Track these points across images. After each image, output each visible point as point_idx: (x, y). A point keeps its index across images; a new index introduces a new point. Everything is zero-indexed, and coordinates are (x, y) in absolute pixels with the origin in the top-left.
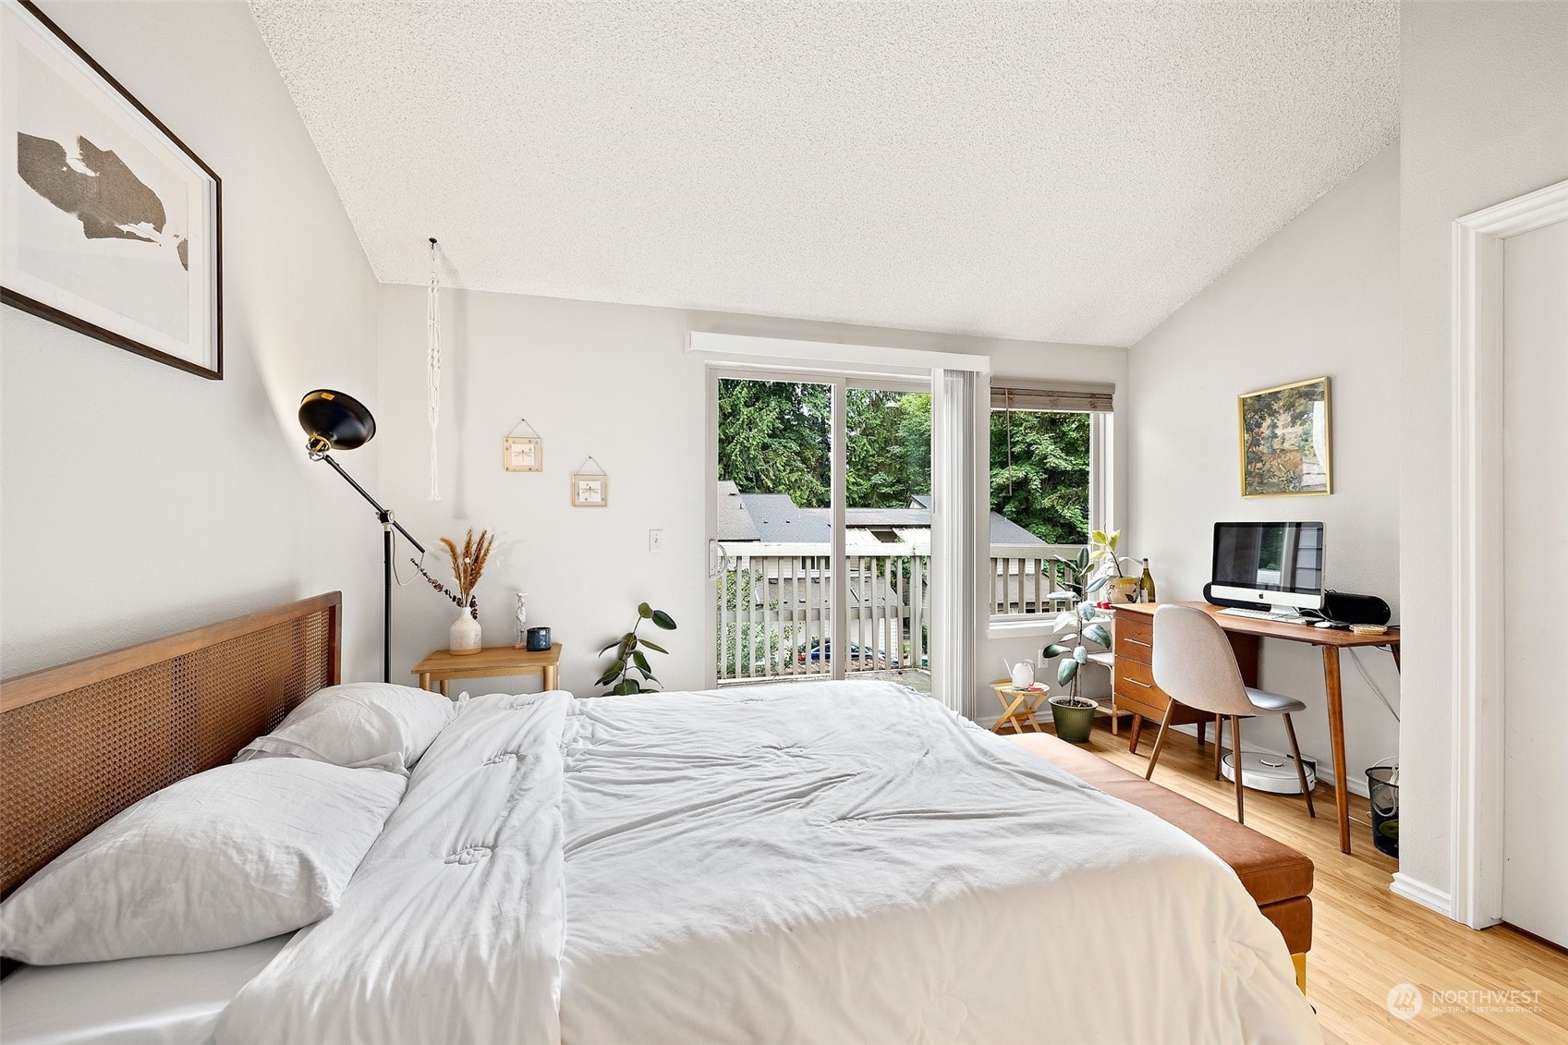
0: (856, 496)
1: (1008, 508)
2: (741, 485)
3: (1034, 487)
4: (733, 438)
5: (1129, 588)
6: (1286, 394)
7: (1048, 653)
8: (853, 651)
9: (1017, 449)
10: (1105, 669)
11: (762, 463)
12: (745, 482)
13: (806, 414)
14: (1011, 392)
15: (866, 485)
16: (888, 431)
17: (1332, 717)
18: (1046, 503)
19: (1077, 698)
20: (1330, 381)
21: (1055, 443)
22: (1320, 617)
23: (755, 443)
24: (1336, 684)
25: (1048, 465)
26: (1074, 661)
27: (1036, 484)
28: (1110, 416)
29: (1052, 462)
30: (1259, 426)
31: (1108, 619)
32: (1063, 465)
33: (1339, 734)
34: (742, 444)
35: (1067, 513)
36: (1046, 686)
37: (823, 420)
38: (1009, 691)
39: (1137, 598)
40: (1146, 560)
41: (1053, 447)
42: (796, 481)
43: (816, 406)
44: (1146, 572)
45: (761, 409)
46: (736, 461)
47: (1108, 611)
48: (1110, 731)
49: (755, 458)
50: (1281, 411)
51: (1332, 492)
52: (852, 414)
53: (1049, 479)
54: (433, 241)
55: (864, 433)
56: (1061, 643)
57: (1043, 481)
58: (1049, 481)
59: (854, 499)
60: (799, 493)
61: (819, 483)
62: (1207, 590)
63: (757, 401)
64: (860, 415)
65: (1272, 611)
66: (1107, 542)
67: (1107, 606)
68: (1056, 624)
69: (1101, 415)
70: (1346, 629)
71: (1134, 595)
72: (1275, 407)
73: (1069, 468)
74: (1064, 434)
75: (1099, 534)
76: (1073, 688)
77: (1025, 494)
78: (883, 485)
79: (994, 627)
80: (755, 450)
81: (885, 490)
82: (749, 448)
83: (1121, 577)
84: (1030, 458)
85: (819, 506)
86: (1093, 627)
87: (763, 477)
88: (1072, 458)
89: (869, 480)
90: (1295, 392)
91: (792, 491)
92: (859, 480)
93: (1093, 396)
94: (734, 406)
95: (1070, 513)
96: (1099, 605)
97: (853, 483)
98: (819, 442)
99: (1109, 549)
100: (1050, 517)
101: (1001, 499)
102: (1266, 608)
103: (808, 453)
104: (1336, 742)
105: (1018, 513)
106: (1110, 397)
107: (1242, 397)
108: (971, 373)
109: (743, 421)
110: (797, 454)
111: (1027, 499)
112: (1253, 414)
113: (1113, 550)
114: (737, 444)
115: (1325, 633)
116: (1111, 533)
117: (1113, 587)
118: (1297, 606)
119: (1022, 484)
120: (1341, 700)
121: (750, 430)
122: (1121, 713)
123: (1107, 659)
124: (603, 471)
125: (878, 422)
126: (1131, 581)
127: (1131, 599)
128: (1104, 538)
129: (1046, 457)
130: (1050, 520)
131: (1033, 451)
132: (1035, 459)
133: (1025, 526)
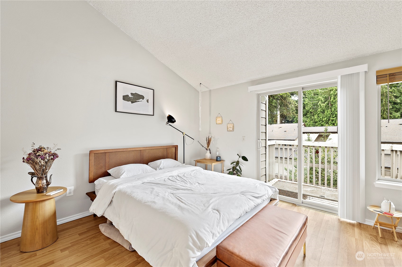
14: (392, 74)
54: (201, 84)
124: (233, 123)
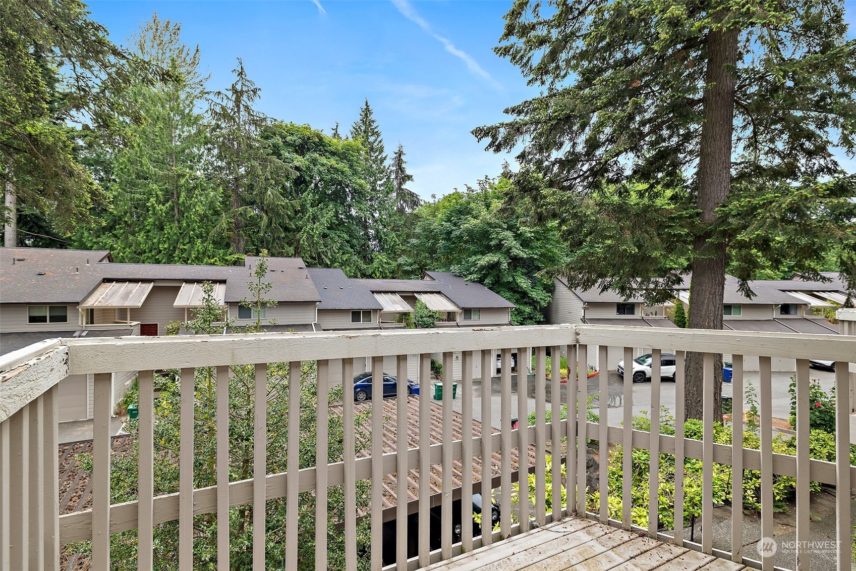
0: (387, 271)
1: (487, 281)
2: (307, 262)
3: (504, 267)
4: (302, 228)
9: (493, 243)
11: (323, 247)
12: (310, 260)
13: (354, 215)
15: (394, 264)
16: (409, 229)
18: (510, 278)
21: (515, 240)
23: (317, 233)
25: (512, 254)
27: (504, 266)
29: (515, 252)
32: (522, 254)
34: (308, 232)
35: (523, 285)
37: (365, 220)
41: (515, 242)
42: (346, 260)
43: (360, 209)
46: (304, 244)
49: (317, 243)
52: (385, 216)
53: (513, 262)
55: (393, 230)
57: (509, 264)
58: (513, 264)
59: (385, 273)
60: (348, 268)
61: (362, 262)
63: (319, 203)
64: (390, 217)
73: (525, 256)
74: (521, 234)
77: (497, 272)
78: (405, 264)
80: (317, 237)
81: (406, 268)
82: (313, 236)
84: (500, 249)
85: (362, 278)
87: (323, 257)
88: (526, 250)
89: (396, 261)
91: (343, 267)
92: (389, 261)
94: (303, 205)
95: (526, 284)
97: (386, 263)
98: (362, 235)
100: (512, 287)
101: (482, 275)
103: (354, 241)
105: (493, 284)
109: (309, 217)
110: (348, 242)
111: (499, 276)
114: (304, 232)
119: (495, 266)
121: (314, 224)
125: (402, 222)
129: (511, 249)
130: (512, 289)
131: (503, 245)
132: (504, 250)
133: (498, 293)
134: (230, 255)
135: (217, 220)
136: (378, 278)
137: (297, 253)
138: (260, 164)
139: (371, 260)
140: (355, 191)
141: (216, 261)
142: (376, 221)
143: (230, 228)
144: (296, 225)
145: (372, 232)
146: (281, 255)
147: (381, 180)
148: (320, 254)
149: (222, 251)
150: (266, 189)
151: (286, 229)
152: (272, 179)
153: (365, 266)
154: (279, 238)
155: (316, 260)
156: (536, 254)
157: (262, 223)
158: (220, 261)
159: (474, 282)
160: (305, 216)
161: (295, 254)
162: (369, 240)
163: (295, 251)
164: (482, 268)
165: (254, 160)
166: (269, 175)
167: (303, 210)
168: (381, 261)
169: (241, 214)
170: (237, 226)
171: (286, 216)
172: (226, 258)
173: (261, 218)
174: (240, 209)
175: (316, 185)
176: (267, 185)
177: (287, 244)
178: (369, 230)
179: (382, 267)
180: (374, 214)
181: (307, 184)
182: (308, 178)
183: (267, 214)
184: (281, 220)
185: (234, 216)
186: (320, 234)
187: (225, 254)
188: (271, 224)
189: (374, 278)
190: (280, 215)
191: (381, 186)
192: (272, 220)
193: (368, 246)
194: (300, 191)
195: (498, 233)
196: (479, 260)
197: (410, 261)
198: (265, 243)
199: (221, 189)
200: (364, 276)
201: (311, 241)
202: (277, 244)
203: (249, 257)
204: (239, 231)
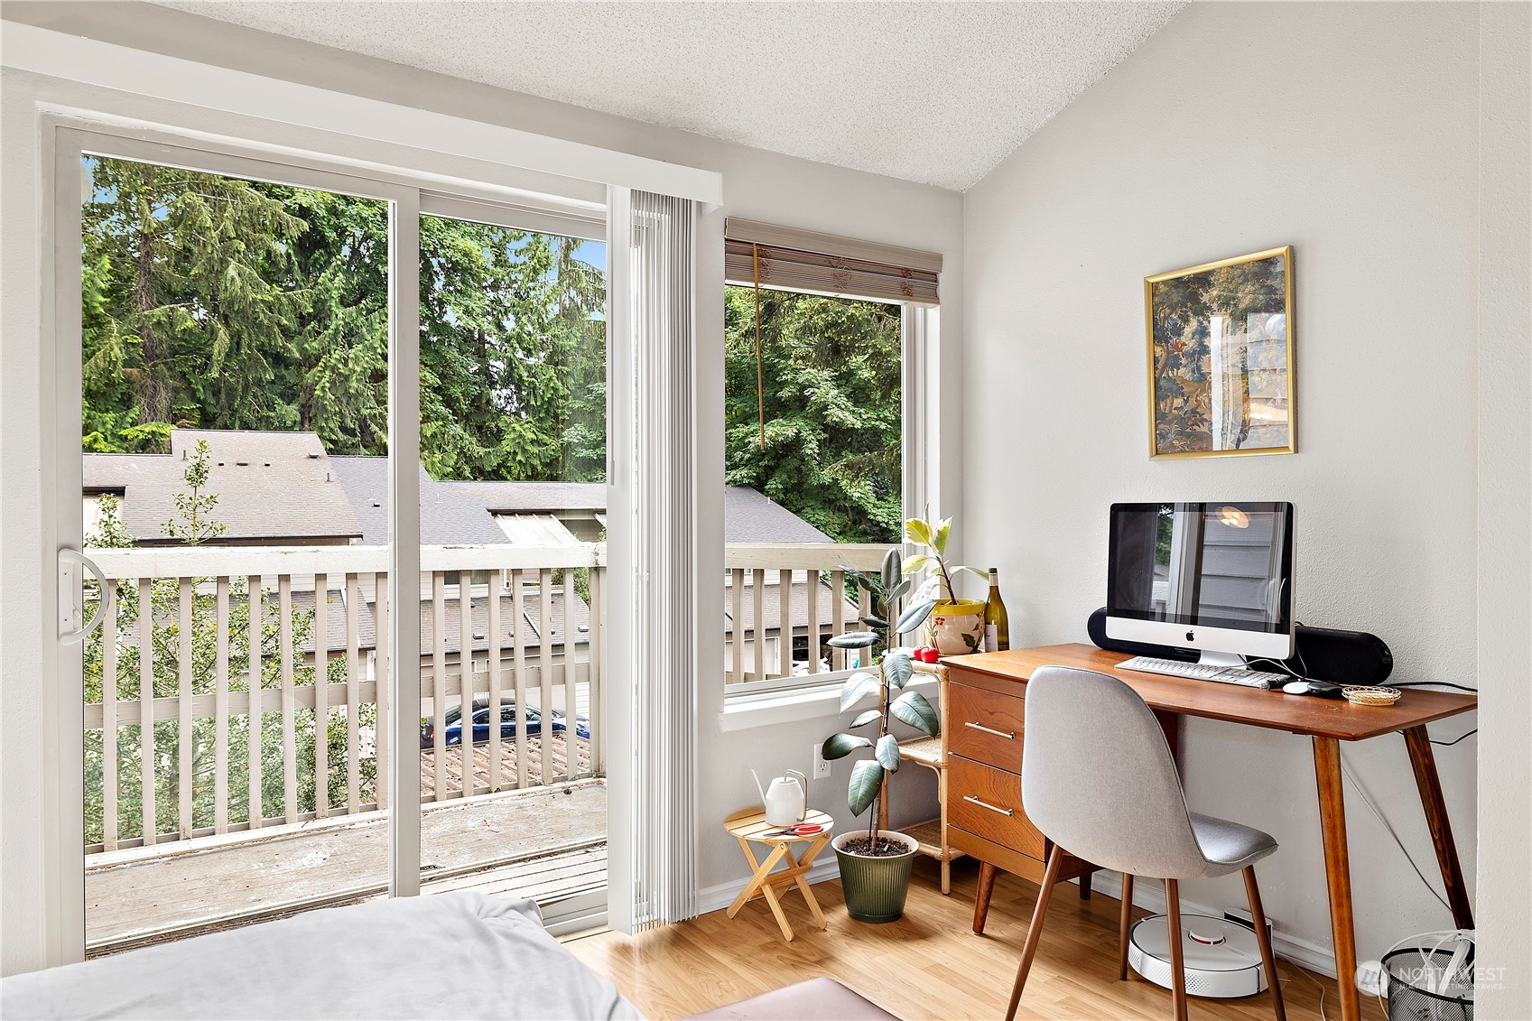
0: (536, 462)
1: (772, 484)
2: (332, 442)
3: (809, 452)
4: (318, 359)
5: (969, 623)
6: (1222, 277)
7: (832, 751)
8: (529, 718)
9: (785, 393)
10: (927, 774)
11: (373, 403)
12: (342, 436)
13: (453, 324)
14: (763, 250)
15: (554, 444)
16: (590, 359)
17: (1331, 869)
18: (826, 476)
19: (883, 833)
20: (1293, 252)
21: (838, 387)
22: (1286, 673)
23: (358, 369)
24: (1337, 808)
25: (829, 419)
26: (876, 764)
27: (811, 448)
28: (934, 313)
29: (835, 414)
30: (1178, 332)
31: (931, 679)
32: (851, 420)
33: (1345, 902)
34: (334, 369)
35: (855, 493)
36: (827, 818)
37: (481, 336)
38: (760, 837)
39: (980, 640)
40: (994, 571)
41: (836, 391)
42: (434, 435)
43: (467, 312)
44: (995, 592)
45: (370, 312)
46: (323, 398)
47: (933, 666)
48: (937, 886)
49: (359, 394)
50: (1215, 306)
51: (1296, 450)
52: (530, 328)
53: (831, 440)
55: (551, 361)
56: (854, 729)
57: (821, 444)
58: (830, 442)
59: (533, 468)
60: (438, 456)
61: (474, 440)
62: (1096, 625)
63: (363, 296)
64: (543, 330)
65: (1202, 661)
66: (930, 540)
67: (932, 657)
68: (846, 695)
69: (920, 311)
70: (1336, 696)
71: (975, 635)
72: (1205, 298)
73: (858, 425)
74: (851, 373)
75: (918, 524)
76: (875, 815)
77: (796, 463)
78: (582, 445)
79: (732, 707)
80: (358, 381)
81: (584, 453)
82: (347, 378)
83: (954, 602)
84: (803, 407)
85: (475, 479)
86: (908, 697)
87: (374, 428)
88: (862, 411)
89: (558, 436)
90: (1238, 272)
91: (426, 453)
92: (541, 436)
93: (907, 273)
94: (319, 303)
95: (861, 491)
96: (918, 656)
97: (532, 442)
98: (475, 373)
99: (933, 552)
100: (830, 498)
101: (761, 470)
102: (1192, 656)
103: (456, 391)
104: (1341, 919)
105: (786, 491)
106: (933, 277)
107: (1151, 280)
108: (687, 203)
109: (337, 330)
110: (437, 390)
111: (799, 470)
112: (1168, 311)
113: (941, 553)
114: (325, 367)
115: (1304, 706)
116: (937, 524)
117: (940, 621)
118: (1244, 653)
119: (793, 446)
120: (1345, 837)
121: (351, 348)
122: (954, 853)
123: (931, 753)
125: (573, 343)
126: (970, 609)
127: (972, 646)
128: (926, 532)
129: (826, 408)
130: (831, 502)
131: (808, 398)
132: (810, 409)
133: (797, 512)
134: (132, 425)
135: (97, 338)
136: (518, 479)
137: (307, 419)
138: (206, 200)
139: (498, 436)
140: (455, 267)
141: (96, 440)
142: (508, 341)
143: (131, 359)
144: (302, 350)
145: (498, 366)
146: (266, 424)
147: (519, 239)
148: (365, 420)
149: (112, 415)
150: (224, 263)
151: (279, 360)
152: (238, 237)
153: (482, 451)
154: (259, 383)
155: (355, 436)
156: (885, 420)
157: (216, 345)
158: (106, 439)
159: (742, 486)
160: (326, 328)
161: (302, 423)
162: (492, 385)
163: (302, 414)
164: (760, 454)
165: (191, 189)
166: (231, 228)
167: (321, 314)
168: (521, 436)
169: (159, 323)
170: (150, 354)
171: (276, 329)
172: (123, 432)
173: (213, 333)
174: (156, 311)
175: (355, 251)
176: (225, 251)
177: (282, 396)
178: (492, 362)
179: (524, 451)
180: (505, 323)
181: (330, 249)
182: (332, 235)
183: (227, 325)
184: (262, 338)
185: (139, 329)
186: (363, 372)
187: (119, 423)
188: (238, 349)
189: (505, 479)
190: (260, 325)
191: (518, 253)
192: (240, 338)
193: (489, 402)
194: (314, 265)
195: (796, 371)
196: (753, 433)
197: (594, 436)
198: (223, 396)
199: (106, 262)
200: (481, 474)
201: (341, 391)
202: (255, 396)
203: (183, 432)
204: (155, 365)
